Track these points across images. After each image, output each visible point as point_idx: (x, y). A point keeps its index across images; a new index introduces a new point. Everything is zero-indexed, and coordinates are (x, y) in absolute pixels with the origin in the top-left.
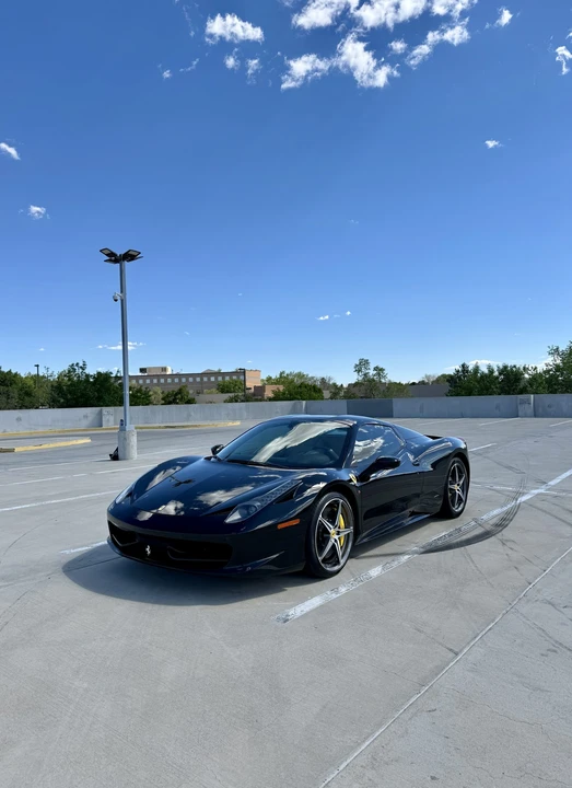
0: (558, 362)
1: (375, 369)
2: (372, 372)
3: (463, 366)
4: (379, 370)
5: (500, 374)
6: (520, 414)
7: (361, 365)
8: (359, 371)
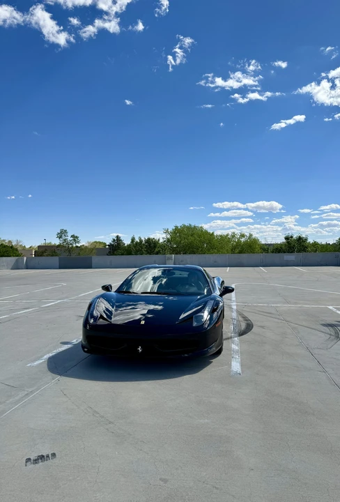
0: (169, 236)
1: (72, 237)
2: (69, 238)
3: (117, 236)
4: (75, 238)
5: (146, 243)
7: (62, 234)
8: (60, 237)
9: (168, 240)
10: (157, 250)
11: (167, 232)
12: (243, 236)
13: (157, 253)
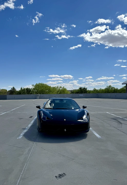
0: (34, 87)
3: (13, 87)
5: (26, 90)
6: (37, 98)
9: (34, 89)
10: (30, 92)
11: (33, 85)
12: (61, 87)
13: (31, 94)
